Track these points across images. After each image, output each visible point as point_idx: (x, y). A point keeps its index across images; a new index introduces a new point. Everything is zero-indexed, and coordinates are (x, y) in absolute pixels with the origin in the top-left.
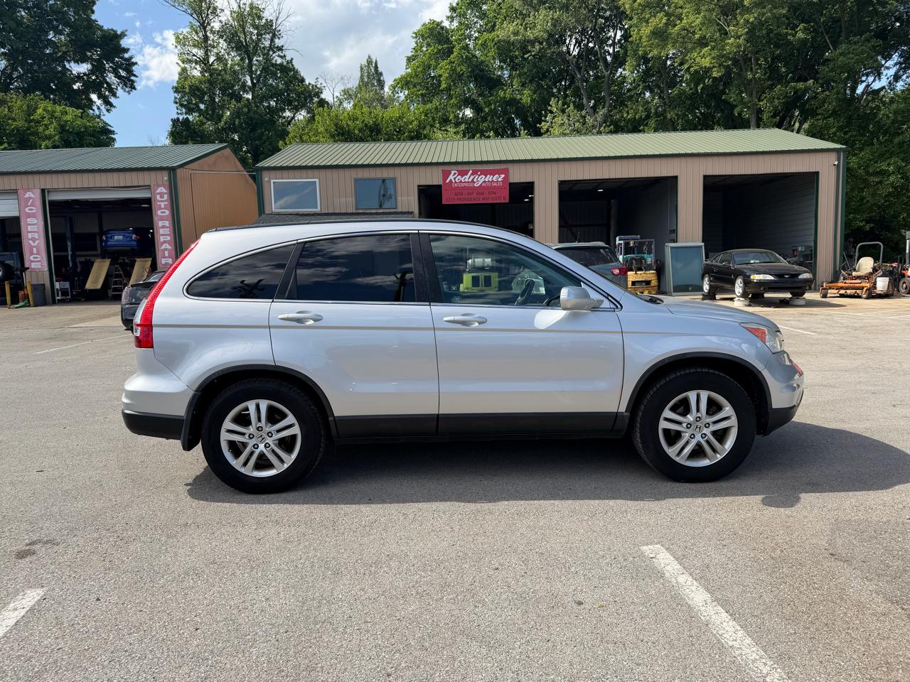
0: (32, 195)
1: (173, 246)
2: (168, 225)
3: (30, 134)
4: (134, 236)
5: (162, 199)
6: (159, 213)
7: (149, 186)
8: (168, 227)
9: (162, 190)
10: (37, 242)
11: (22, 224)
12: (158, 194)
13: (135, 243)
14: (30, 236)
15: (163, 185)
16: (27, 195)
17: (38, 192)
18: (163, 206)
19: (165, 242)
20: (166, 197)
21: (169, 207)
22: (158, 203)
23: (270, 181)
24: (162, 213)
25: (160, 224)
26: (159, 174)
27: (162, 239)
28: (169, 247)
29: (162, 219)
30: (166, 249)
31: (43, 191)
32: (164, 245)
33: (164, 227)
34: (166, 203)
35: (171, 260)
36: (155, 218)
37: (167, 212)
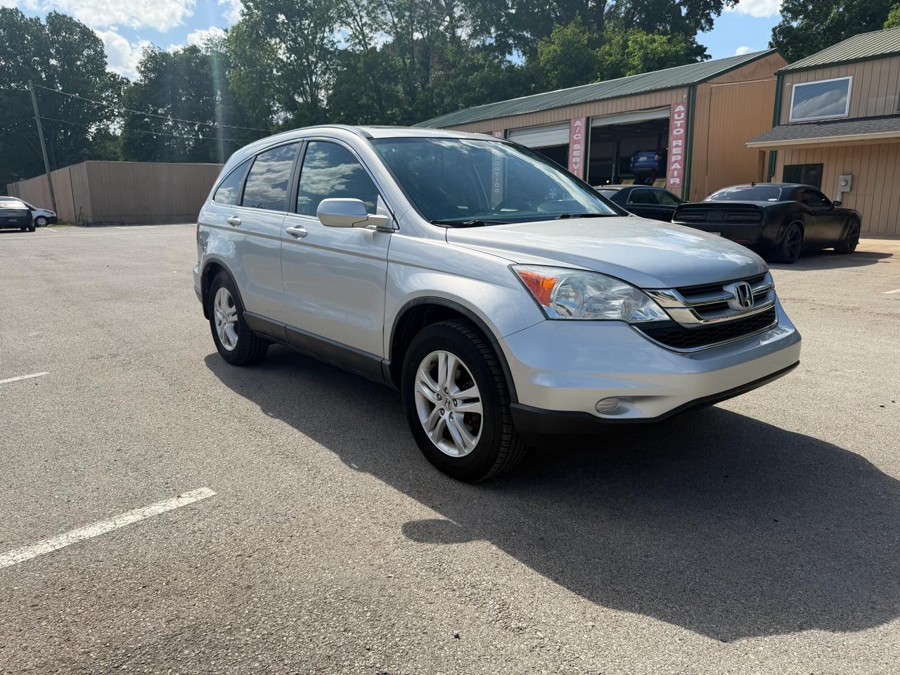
0: (580, 124)
1: (682, 164)
2: (681, 144)
3: (622, 67)
4: (657, 156)
5: (679, 118)
6: (675, 132)
7: (670, 105)
8: (680, 147)
9: (681, 108)
10: (578, 165)
11: (570, 150)
12: (676, 113)
13: (656, 164)
14: (574, 160)
15: (681, 103)
16: (576, 124)
17: (584, 120)
18: (679, 125)
19: (676, 162)
20: (683, 115)
21: (684, 125)
22: (675, 122)
23: (792, 86)
24: (677, 132)
25: (674, 143)
26: (680, 91)
27: (674, 159)
28: (679, 167)
29: (677, 138)
30: (675, 169)
31: (588, 119)
32: (675, 164)
33: (677, 146)
34: (682, 121)
35: (678, 179)
36: (671, 138)
37: (682, 131)
